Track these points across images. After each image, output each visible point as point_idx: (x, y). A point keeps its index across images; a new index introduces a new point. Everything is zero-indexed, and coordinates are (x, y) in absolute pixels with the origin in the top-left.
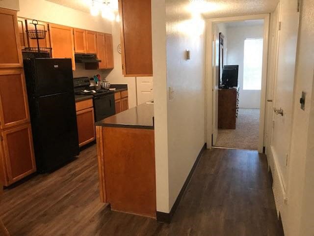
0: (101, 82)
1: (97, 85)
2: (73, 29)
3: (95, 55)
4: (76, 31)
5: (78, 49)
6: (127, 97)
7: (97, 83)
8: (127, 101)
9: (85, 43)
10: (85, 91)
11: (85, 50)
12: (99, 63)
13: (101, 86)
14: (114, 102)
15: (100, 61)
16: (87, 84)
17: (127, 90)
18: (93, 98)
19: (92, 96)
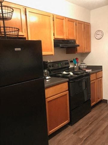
0: (79, 64)
1: (76, 67)
2: (53, 16)
3: (75, 41)
4: (56, 18)
5: (57, 35)
6: (102, 77)
7: (75, 65)
8: (101, 81)
9: (65, 29)
10: (64, 73)
11: (65, 36)
12: (78, 47)
13: (79, 67)
14: (90, 83)
15: (79, 46)
16: (66, 66)
17: (102, 71)
18: (68, 82)
19: (67, 80)
